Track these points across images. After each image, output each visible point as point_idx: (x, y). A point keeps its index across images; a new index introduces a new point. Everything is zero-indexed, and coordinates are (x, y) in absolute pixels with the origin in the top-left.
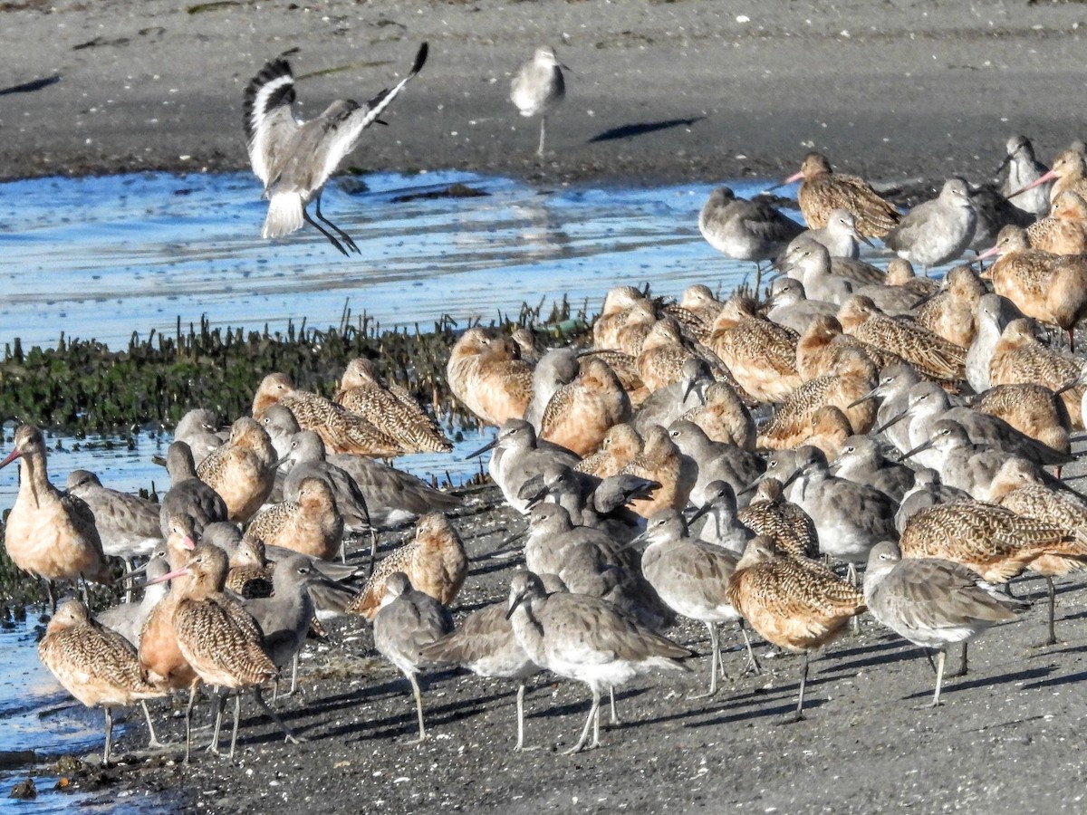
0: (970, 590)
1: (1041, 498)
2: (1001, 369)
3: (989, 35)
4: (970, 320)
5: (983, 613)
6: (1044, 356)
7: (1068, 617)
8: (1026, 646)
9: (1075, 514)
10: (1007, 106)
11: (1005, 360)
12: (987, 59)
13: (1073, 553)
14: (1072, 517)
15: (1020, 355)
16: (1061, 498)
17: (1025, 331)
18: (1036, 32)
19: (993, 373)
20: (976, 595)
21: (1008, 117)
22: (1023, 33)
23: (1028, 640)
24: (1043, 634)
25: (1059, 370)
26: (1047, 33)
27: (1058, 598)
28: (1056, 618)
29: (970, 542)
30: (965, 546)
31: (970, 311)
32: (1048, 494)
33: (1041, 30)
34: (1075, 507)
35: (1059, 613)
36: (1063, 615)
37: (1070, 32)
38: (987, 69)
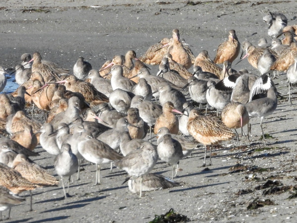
0: (7, 195)
1: (27, 166)
2: (16, 126)
3: (10, 22)
4: (5, 110)
5: (11, 202)
6: (30, 122)
7: (36, 203)
8: (23, 212)
9: (37, 170)
10: (16, 45)
11: (17, 123)
12: (9, 30)
13: (37, 183)
14: (36, 172)
15: (22, 122)
16: (33, 166)
17: (23, 114)
18: (25, 21)
19: (13, 127)
20: (9, 196)
21: (16, 48)
22: (21, 22)
23: (24, 210)
24: (28, 208)
25: (35, 126)
26: (28, 22)
27: (33, 197)
28: (33, 203)
29: (5, 180)
30: (3, 182)
31: (5, 107)
32: (29, 164)
33: (26, 21)
34: (38, 169)
35: (34, 202)
36: (35, 202)
37: (35, 21)
38: (9, 33)
